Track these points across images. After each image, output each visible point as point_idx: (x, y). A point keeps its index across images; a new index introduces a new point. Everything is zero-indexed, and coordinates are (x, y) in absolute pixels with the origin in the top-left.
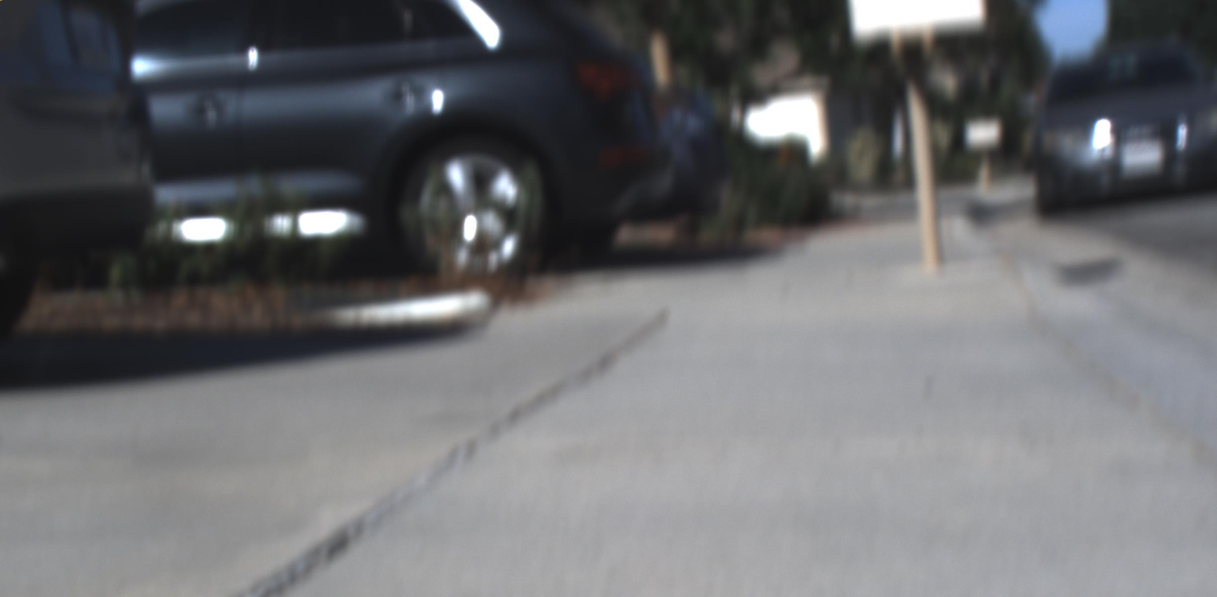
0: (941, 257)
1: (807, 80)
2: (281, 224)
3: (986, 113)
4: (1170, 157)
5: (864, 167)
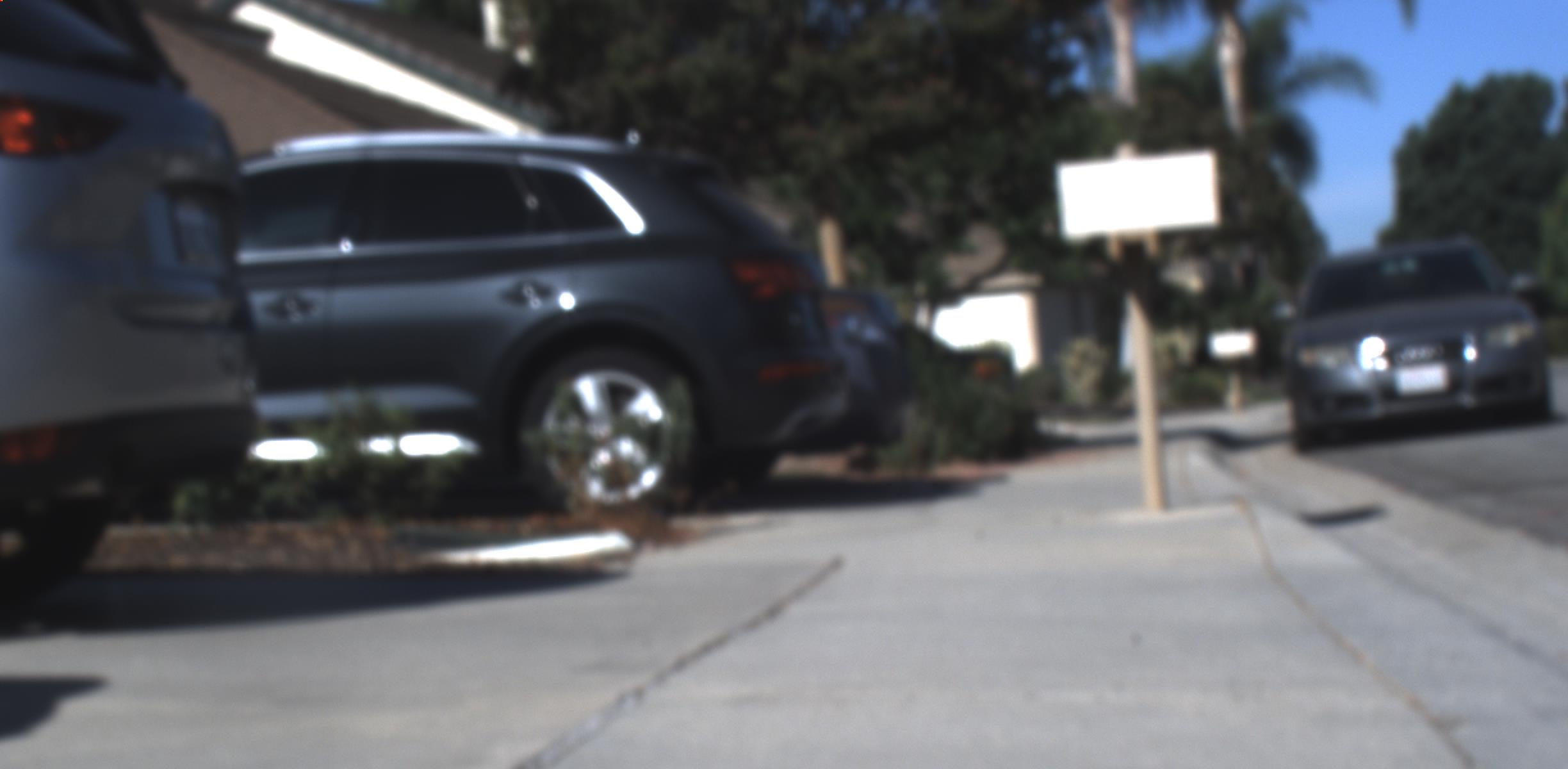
1: (1011, 279)
2: (381, 446)
4: (1456, 384)
5: (1082, 386)
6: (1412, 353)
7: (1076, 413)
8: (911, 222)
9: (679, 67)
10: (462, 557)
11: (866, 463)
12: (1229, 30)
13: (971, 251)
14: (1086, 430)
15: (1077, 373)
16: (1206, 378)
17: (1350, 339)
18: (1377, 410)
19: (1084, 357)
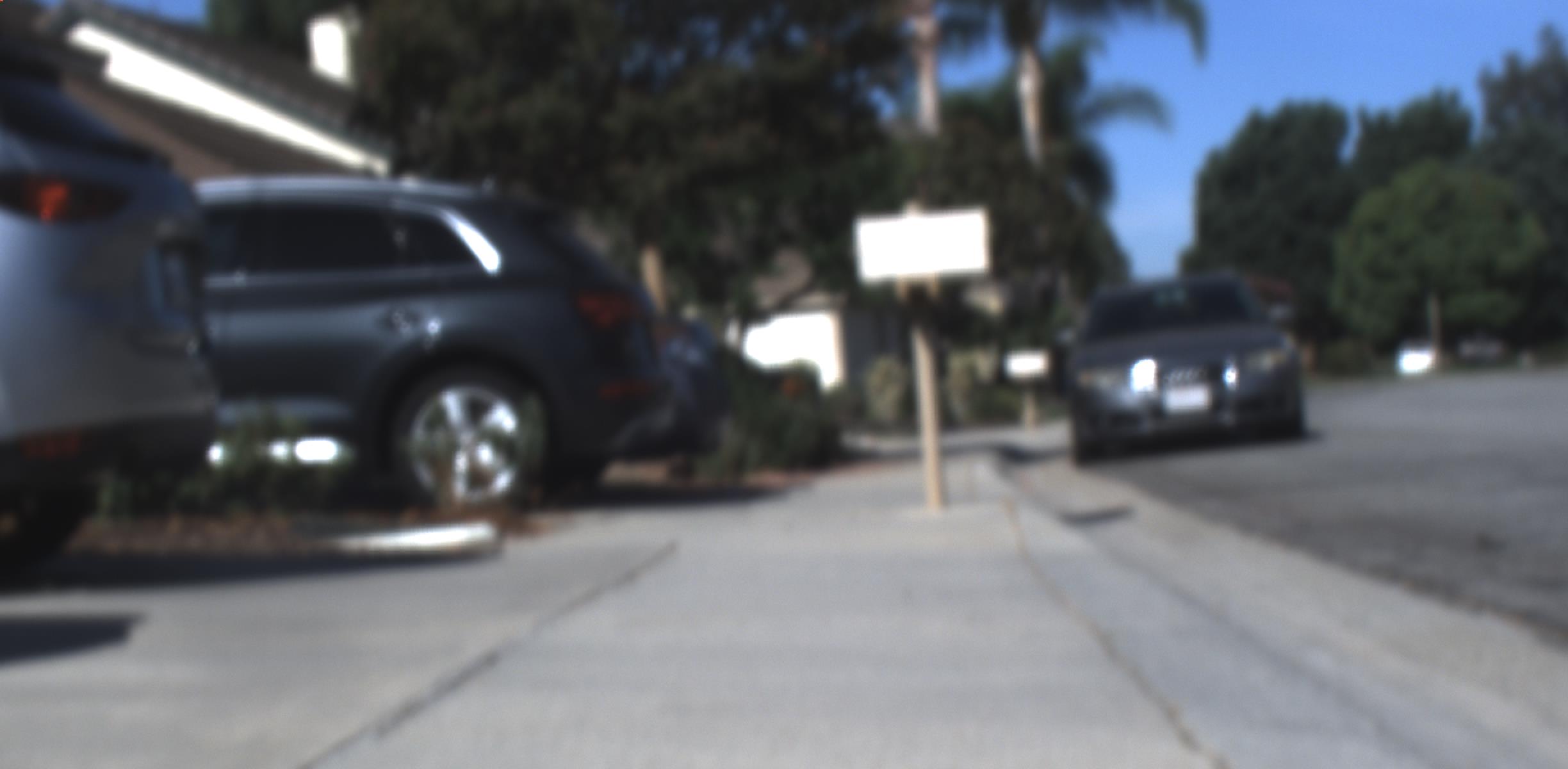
0: (946, 498)
1: (818, 298)
2: (279, 450)
3: (1033, 343)
4: (1218, 405)
5: (884, 403)
6: (1176, 375)
7: (879, 428)
8: (724, 244)
10: (355, 543)
11: (685, 472)
12: (1029, 62)
13: (779, 273)
14: (888, 444)
15: (881, 391)
16: (1003, 397)
17: (1124, 363)
18: (1148, 427)
19: (887, 376)
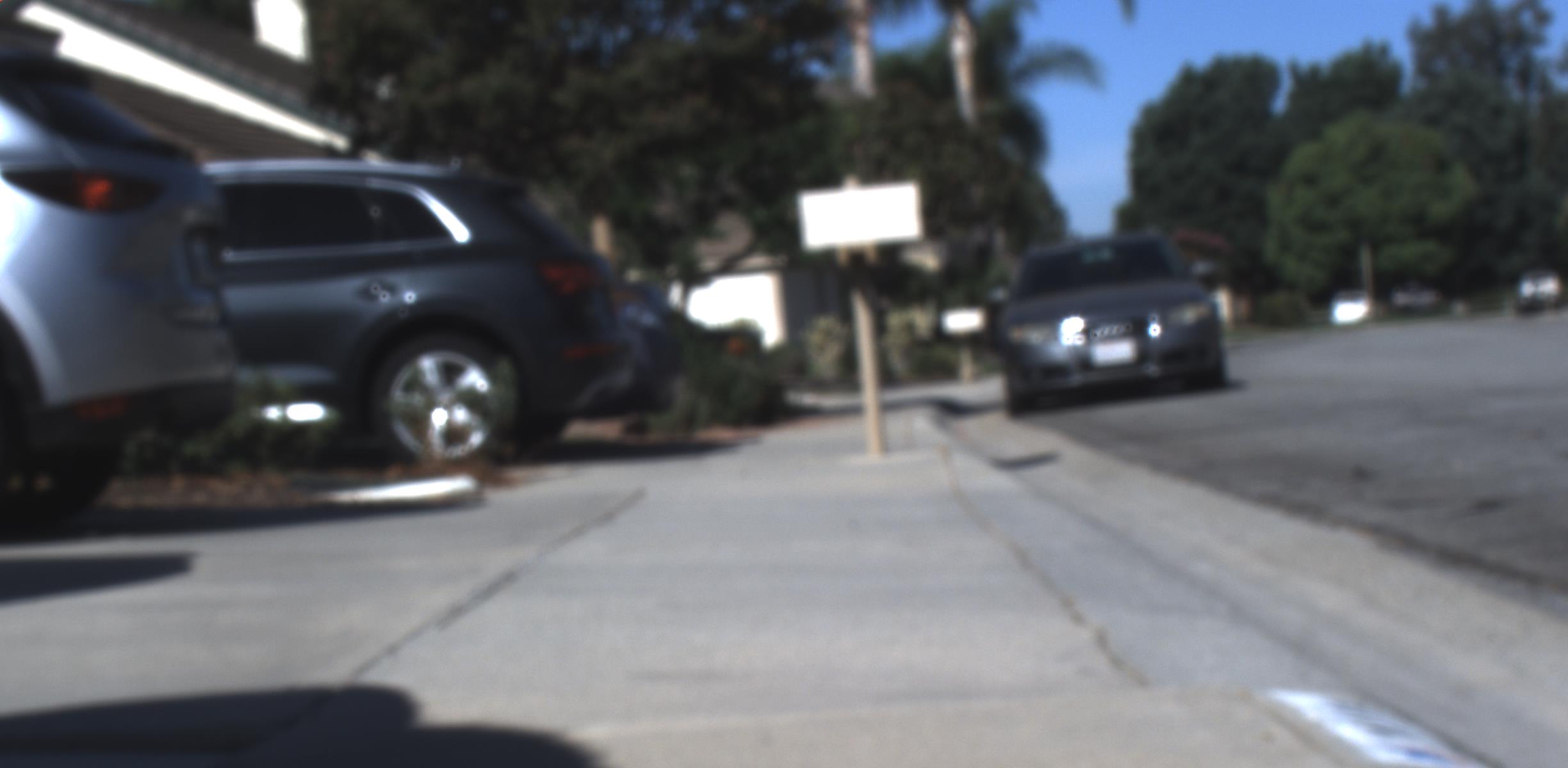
0: (886, 447)
1: (757, 260)
2: (273, 413)
3: (970, 302)
4: (1143, 355)
5: (825, 361)
6: (1106, 330)
7: (821, 386)
8: (666, 208)
9: (469, 86)
10: (346, 496)
11: (638, 428)
12: (961, 24)
13: (721, 236)
14: (829, 401)
15: (822, 348)
16: (942, 352)
17: (1053, 318)
18: (1077, 379)
19: (828, 333)
